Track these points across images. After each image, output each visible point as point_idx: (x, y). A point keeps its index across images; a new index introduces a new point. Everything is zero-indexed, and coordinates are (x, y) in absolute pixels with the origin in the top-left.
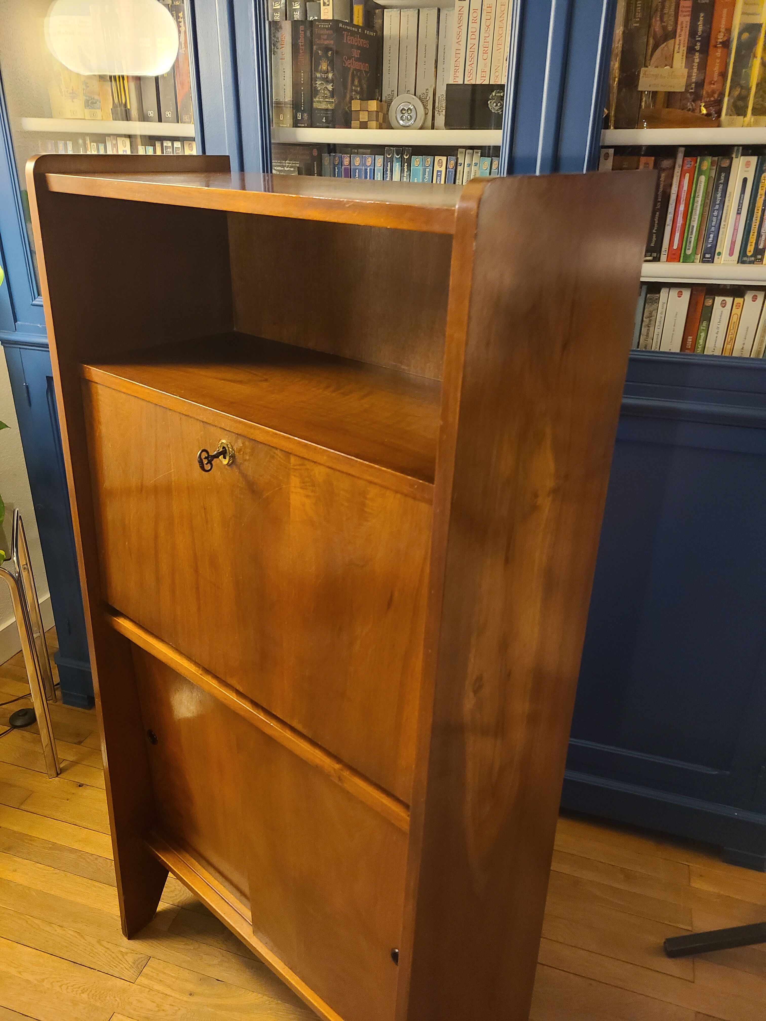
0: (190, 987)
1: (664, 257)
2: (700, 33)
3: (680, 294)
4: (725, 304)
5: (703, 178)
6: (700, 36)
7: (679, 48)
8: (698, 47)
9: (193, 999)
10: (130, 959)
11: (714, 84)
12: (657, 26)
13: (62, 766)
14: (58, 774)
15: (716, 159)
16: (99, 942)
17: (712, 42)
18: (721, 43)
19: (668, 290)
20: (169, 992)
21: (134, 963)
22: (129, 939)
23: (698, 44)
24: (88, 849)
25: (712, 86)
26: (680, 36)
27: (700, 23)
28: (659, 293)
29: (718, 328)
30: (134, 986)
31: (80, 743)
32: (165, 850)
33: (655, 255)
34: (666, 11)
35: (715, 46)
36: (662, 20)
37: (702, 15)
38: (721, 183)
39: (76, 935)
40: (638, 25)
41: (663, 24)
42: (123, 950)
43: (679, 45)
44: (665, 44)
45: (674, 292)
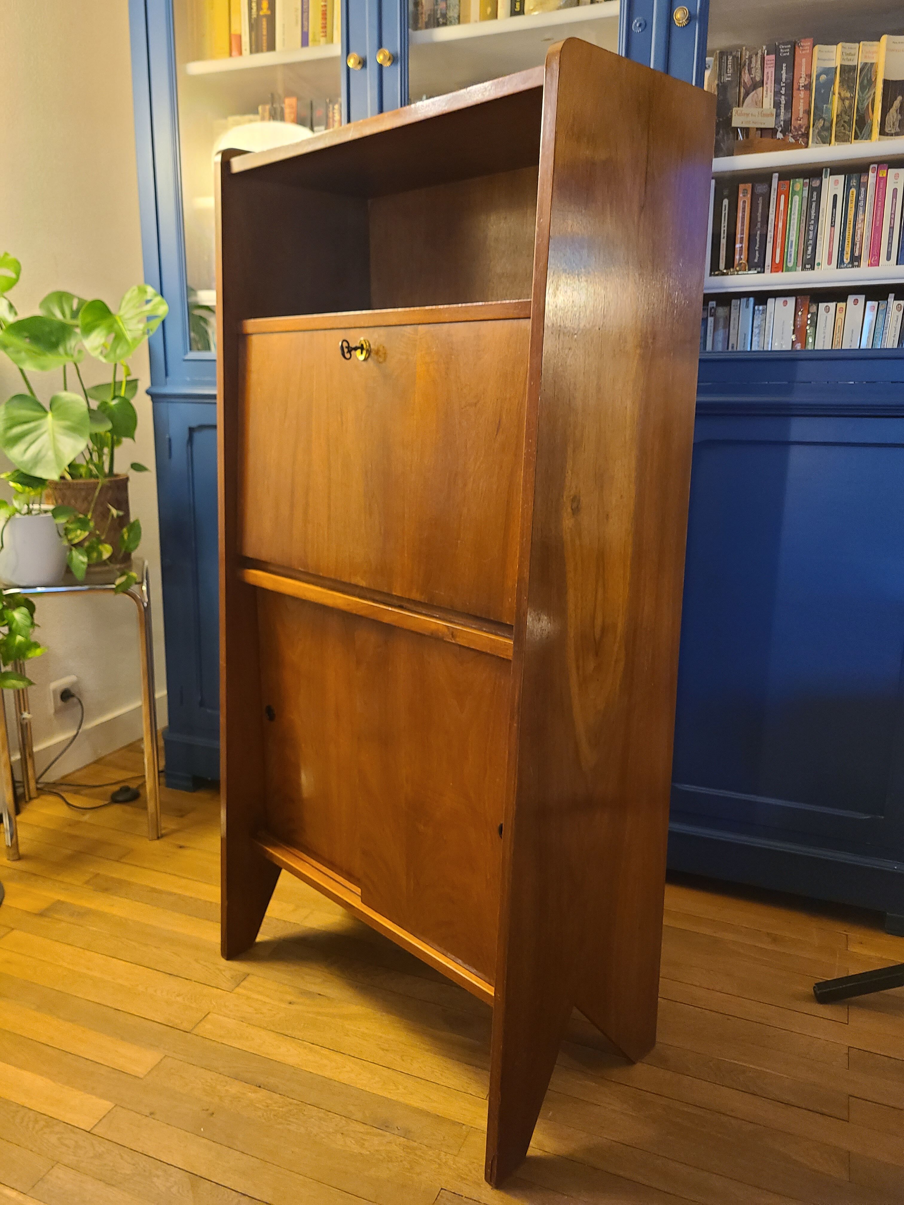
0: (290, 998)
1: (768, 268)
2: (784, 80)
3: (785, 303)
4: (829, 308)
5: (797, 198)
6: (784, 83)
7: (767, 94)
8: (783, 92)
9: (292, 1007)
10: (228, 974)
11: (800, 120)
12: (746, 77)
13: (163, 832)
14: (158, 838)
15: (807, 181)
16: (196, 960)
17: (795, 87)
18: (803, 86)
19: (773, 300)
20: (267, 1000)
21: (232, 978)
22: (228, 959)
23: (783, 89)
24: (188, 894)
25: (799, 122)
26: (767, 83)
27: (784, 72)
28: (766, 304)
29: (824, 333)
30: (232, 994)
31: (182, 816)
32: (274, 845)
33: (759, 269)
34: (753, 65)
35: (799, 89)
36: (750, 73)
37: (784, 65)
38: (814, 201)
40: (730, 79)
41: (751, 76)
42: (221, 968)
43: (767, 91)
44: (754, 92)
45: (780, 301)
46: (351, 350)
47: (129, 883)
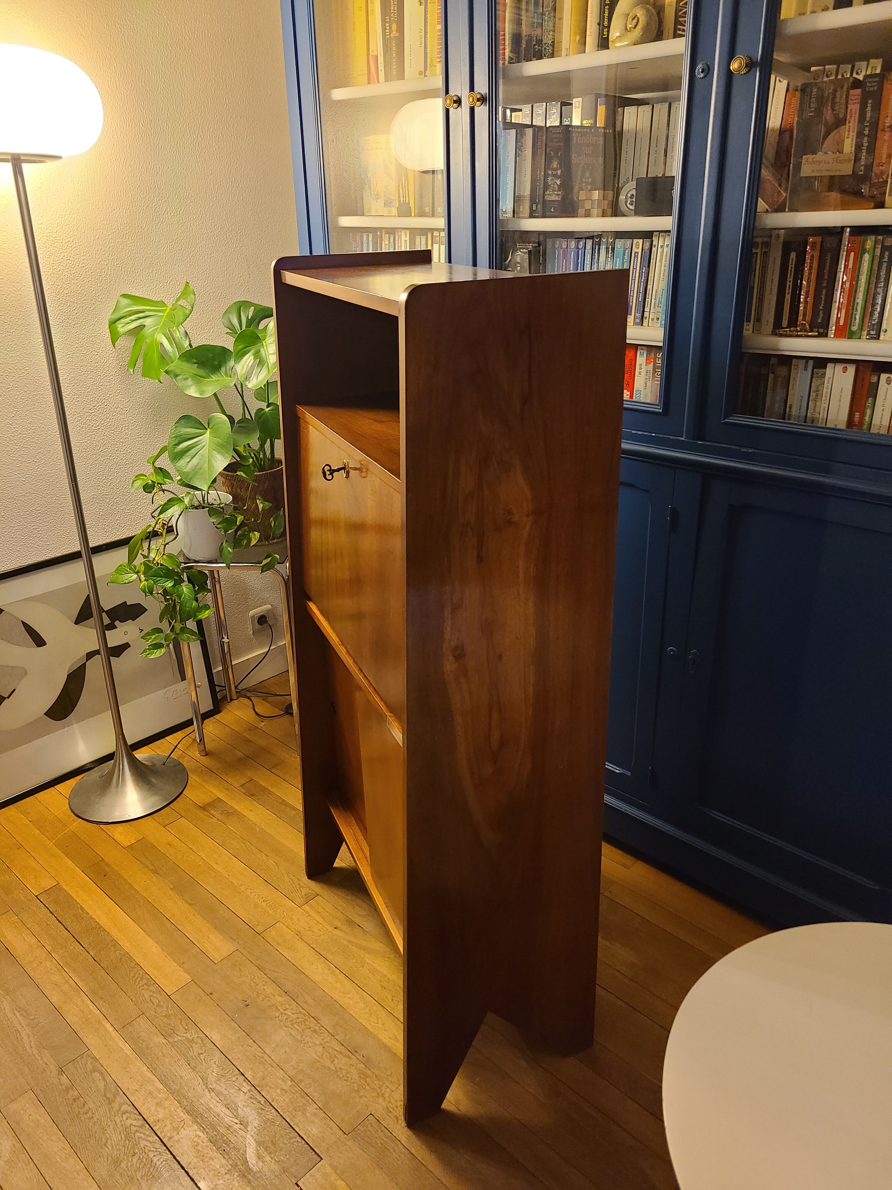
0: (337, 923)
1: (831, 334)
2: (868, 119)
3: (845, 370)
4: (890, 380)
5: (867, 257)
6: (868, 122)
7: (849, 135)
8: (866, 132)
9: (336, 931)
10: (304, 891)
11: (882, 166)
12: (828, 115)
15: (880, 238)
16: (288, 874)
17: (880, 127)
18: (888, 127)
19: (833, 365)
20: (320, 920)
21: (305, 895)
22: (309, 878)
23: (867, 129)
25: (881, 168)
26: (849, 122)
27: (869, 108)
28: (826, 368)
29: (883, 405)
30: (299, 909)
33: (821, 330)
34: (837, 100)
35: (883, 130)
36: (833, 109)
37: (870, 101)
38: (885, 261)
39: (274, 864)
40: (813, 114)
41: (834, 112)
42: (302, 884)
43: (849, 131)
44: (836, 131)
45: (839, 367)
46: (332, 472)
47: (270, 793)
